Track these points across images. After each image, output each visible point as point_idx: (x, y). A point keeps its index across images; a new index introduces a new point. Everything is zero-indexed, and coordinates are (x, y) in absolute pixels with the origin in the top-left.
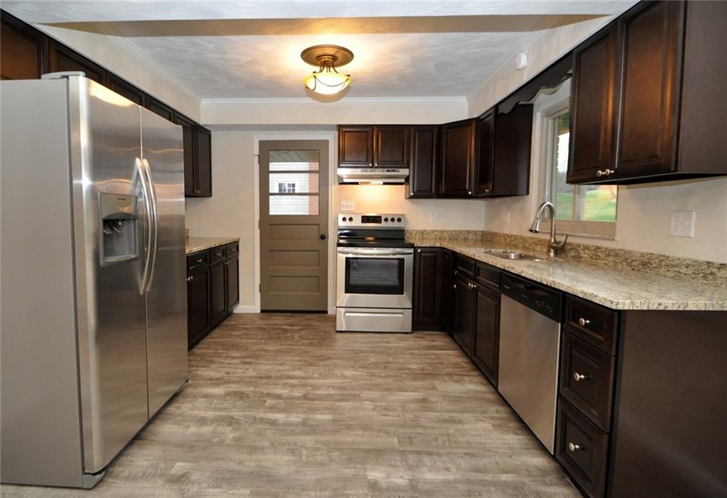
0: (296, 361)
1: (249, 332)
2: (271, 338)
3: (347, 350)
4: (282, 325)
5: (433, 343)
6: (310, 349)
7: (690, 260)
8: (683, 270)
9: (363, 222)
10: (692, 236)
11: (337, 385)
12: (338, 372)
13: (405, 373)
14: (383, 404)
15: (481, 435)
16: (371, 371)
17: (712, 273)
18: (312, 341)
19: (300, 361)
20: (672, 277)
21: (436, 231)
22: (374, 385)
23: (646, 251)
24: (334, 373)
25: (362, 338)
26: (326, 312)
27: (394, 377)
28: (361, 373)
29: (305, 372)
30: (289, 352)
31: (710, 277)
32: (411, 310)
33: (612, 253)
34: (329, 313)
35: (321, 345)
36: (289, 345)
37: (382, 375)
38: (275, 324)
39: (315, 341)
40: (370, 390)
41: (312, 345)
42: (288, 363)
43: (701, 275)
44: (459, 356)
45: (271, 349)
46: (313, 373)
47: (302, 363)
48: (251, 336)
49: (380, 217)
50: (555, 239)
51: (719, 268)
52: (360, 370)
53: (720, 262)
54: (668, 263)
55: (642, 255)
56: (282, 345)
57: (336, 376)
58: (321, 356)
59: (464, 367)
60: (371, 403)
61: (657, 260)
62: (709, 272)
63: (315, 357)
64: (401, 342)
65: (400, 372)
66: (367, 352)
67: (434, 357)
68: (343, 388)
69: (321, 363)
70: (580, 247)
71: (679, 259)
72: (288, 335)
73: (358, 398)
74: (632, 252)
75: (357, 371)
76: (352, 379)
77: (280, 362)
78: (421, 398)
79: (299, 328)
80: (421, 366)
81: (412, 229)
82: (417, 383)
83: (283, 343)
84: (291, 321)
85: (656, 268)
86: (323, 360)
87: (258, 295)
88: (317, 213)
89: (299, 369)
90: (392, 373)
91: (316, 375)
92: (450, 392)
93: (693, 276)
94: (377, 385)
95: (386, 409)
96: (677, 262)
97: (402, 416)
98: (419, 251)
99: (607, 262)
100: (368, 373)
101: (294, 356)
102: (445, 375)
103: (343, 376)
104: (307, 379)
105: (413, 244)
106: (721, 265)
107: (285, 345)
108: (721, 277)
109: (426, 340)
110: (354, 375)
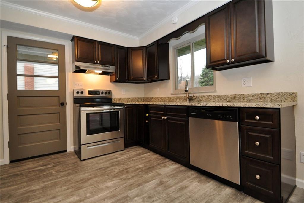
0: (65, 190)
1: (6, 181)
2: (31, 180)
3: (97, 170)
4: (36, 167)
5: (138, 152)
6: (70, 177)
7: (254, 94)
8: (251, 98)
9: (89, 94)
10: (251, 85)
11: (108, 195)
12: (102, 186)
13: (140, 172)
14: (145, 195)
15: (200, 189)
16: (121, 177)
17: (264, 97)
18: (68, 172)
19: (68, 189)
20: (246, 101)
21: (126, 98)
22: (130, 185)
23: (233, 93)
24: (100, 187)
25: (100, 160)
26: (66, 151)
27: (136, 176)
28: (117, 181)
29: (78, 195)
30: (54, 185)
31: (263, 99)
32: (123, 138)
33: (216, 97)
34: (68, 151)
35: (76, 172)
36: (51, 180)
37: (129, 177)
38: (29, 169)
39: (70, 171)
40: (131, 190)
41: (70, 174)
42: (59, 194)
43: (259, 99)
44: (154, 155)
45: (37, 188)
46: (85, 194)
47: (71, 190)
48: (9, 184)
49: (99, 91)
50: (188, 95)
51: (266, 95)
52: (114, 179)
53: (267, 93)
54: (244, 96)
55: (231, 95)
56: (44, 182)
57: (103, 189)
58: (81, 180)
59: (160, 159)
60: (139, 198)
61: (238, 96)
62: (262, 97)
63: (78, 182)
64: (122, 156)
65: (136, 172)
66: (110, 167)
67: (144, 158)
68: (114, 196)
69: (86, 184)
70: (200, 96)
71: (248, 94)
72: (45, 173)
73: (128, 199)
74: (226, 95)
75: (113, 180)
76: (114, 187)
77: (51, 196)
78: (159, 182)
79: (52, 166)
80: (143, 165)
81: (115, 98)
82: (150, 175)
83: (45, 180)
84: (42, 162)
85: (238, 99)
86: (85, 182)
87: (7, 151)
88: (58, 89)
89: (72, 195)
90: (133, 174)
91: (88, 195)
92: (167, 173)
93: (255, 99)
94: (131, 185)
95: (150, 197)
96: (248, 95)
97: (160, 197)
98: (126, 106)
99: (214, 101)
100: (121, 179)
101: (61, 187)
102: (157, 165)
103: (108, 188)
104: (83, 200)
105: (123, 103)
106: (267, 94)
107: (48, 181)
108: (267, 98)
109: (133, 152)
110: (114, 184)
